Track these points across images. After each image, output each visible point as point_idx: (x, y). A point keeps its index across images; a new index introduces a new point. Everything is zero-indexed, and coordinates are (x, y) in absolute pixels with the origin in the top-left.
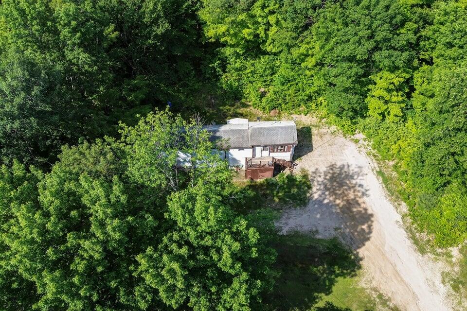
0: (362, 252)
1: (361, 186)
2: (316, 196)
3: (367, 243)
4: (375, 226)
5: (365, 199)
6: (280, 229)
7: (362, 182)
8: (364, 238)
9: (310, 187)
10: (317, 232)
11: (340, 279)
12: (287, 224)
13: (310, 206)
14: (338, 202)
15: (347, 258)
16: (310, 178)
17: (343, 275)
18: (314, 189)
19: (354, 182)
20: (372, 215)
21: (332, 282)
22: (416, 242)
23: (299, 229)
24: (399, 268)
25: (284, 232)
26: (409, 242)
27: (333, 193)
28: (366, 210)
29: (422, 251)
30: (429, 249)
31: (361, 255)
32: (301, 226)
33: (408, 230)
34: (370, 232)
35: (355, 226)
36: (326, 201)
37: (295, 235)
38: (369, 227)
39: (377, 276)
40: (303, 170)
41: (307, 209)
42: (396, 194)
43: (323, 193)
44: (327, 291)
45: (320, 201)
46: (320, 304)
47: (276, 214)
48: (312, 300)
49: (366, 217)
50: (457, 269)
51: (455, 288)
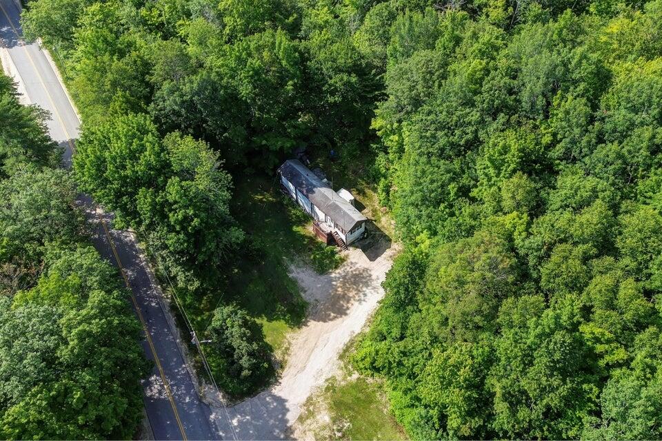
0: (312, 324)
1: (365, 295)
2: (333, 275)
3: (321, 323)
4: (339, 320)
5: (356, 304)
6: (291, 272)
7: (369, 295)
8: (325, 319)
9: (336, 268)
10: (305, 291)
11: (283, 322)
12: (298, 273)
13: (322, 278)
14: (340, 289)
15: (300, 317)
16: (345, 263)
17: (287, 322)
18: (337, 271)
19: (364, 289)
20: (346, 314)
21: (278, 319)
22: (347, 349)
23: (300, 281)
24: (317, 350)
25: (290, 276)
26: (342, 346)
27: (344, 284)
28: (348, 308)
29: (341, 357)
30: (347, 360)
31: (309, 324)
32: (303, 281)
33: (352, 342)
34: (331, 320)
35: (328, 309)
36: (334, 283)
37: (294, 282)
38: (335, 317)
39: (301, 340)
40: (347, 256)
41: (319, 277)
43: (339, 278)
44: (270, 320)
45: (331, 280)
46: (258, 321)
47: (301, 263)
48: (259, 316)
49: (342, 312)
50: (343, 383)
51: (327, 389)
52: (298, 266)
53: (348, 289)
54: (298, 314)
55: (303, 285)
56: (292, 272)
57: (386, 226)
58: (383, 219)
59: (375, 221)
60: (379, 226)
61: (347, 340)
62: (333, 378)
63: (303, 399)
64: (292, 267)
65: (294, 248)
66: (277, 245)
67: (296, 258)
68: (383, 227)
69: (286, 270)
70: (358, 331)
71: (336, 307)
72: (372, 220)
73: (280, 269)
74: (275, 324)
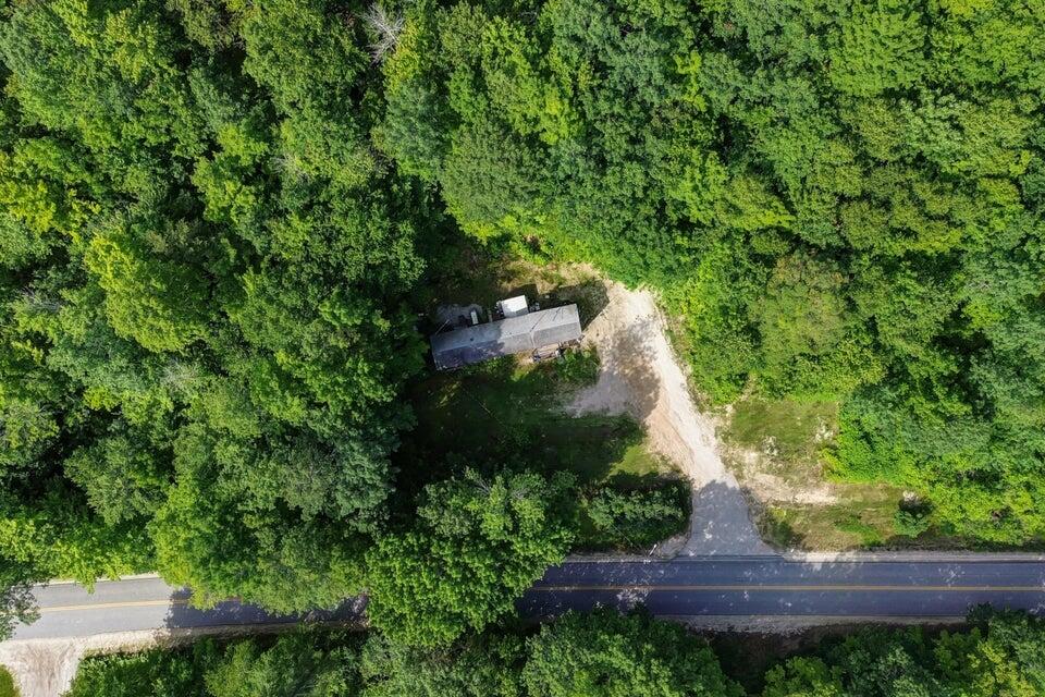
0: (649, 421)
1: (649, 349)
2: (605, 369)
3: (653, 412)
4: (661, 392)
5: (653, 364)
7: (652, 345)
8: (651, 405)
9: (598, 362)
10: (608, 409)
11: (630, 449)
12: (580, 406)
13: (601, 382)
14: (627, 371)
15: (636, 429)
16: (598, 349)
17: (632, 445)
18: (603, 362)
19: (642, 346)
20: (658, 381)
21: (623, 452)
22: (697, 402)
23: (592, 410)
24: (680, 429)
25: (578, 415)
26: (690, 404)
27: (622, 363)
28: (653, 375)
29: (701, 410)
30: (707, 407)
31: (647, 424)
32: (593, 406)
33: (692, 392)
34: (657, 399)
35: (642, 395)
36: (615, 373)
37: (589, 416)
38: (657, 395)
39: (661, 440)
40: (591, 343)
41: (598, 386)
42: (682, 354)
43: (613, 365)
44: (620, 459)
45: (610, 374)
46: (614, 472)
47: (568, 396)
48: (608, 469)
49: (653, 384)
50: (728, 423)
51: (725, 439)
52: (570, 402)
53: (632, 362)
54: (630, 430)
55: (598, 408)
56: (574, 412)
58: (563, 273)
59: (561, 284)
60: (570, 284)
61: (686, 395)
62: (717, 429)
63: (720, 465)
64: (568, 408)
65: (542, 393)
66: (527, 410)
67: (560, 397)
68: (574, 281)
69: (568, 417)
70: (683, 380)
71: (644, 386)
72: (557, 287)
73: (563, 423)
74: (628, 457)
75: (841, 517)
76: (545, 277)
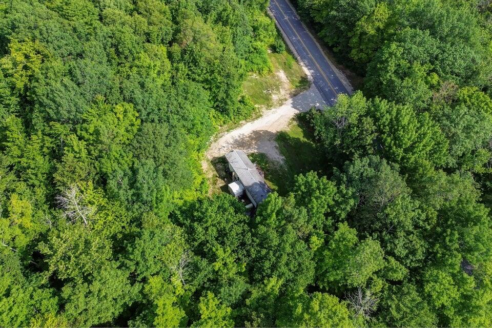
0: (274, 131)
1: (239, 136)
2: (256, 151)
3: (269, 130)
4: (258, 129)
5: (246, 134)
7: (237, 136)
8: (266, 132)
9: (253, 154)
10: (275, 147)
11: (291, 136)
12: (278, 158)
13: (263, 152)
14: (254, 143)
15: (280, 136)
16: (247, 154)
17: (288, 136)
18: (253, 152)
19: (239, 139)
20: (253, 131)
21: (294, 138)
22: (258, 117)
23: (278, 153)
24: (273, 121)
25: (284, 157)
26: (259, 119)
27: (250, 145)
28: (251, 133)
29: (261, 115)
30: (258, 114)
31: (276, 132)
32: (276, 153)
33: (254, 120)
34: (263, 131)
35: (263, 135)
36: (256, 147)
37: (282, 153)
38: (260, 131)
39: (281, 126)
42: (237, 125)
43: (253, 148)
44: (298, 139)
45: (257, 149)
46: (306, 140)
47: (276, 163)
48: (305, 143)
49: (256, 133)
50: (263, 106)
51: (271, 106)
52: (278, 162)
53: (248, 141)
54: (281, 138)
55: (276, 151)
56: (282, 159)
57: (211, 171)
58: (210, 176)
59: (217, 176)
60: (215, 173)
61: (256, 121)
62: (267, 109)
63: (283, 106)
64: (282, 162)
65: (279, 175)
67: (278, 168)
68: (213, 171)
69: (286, 162)
70: (249, 124)
71: (258, 136)
72: (219, 177)
73: (290, 163)
74: (296, 137)
75: (287, 68)
76: (215, 183)
